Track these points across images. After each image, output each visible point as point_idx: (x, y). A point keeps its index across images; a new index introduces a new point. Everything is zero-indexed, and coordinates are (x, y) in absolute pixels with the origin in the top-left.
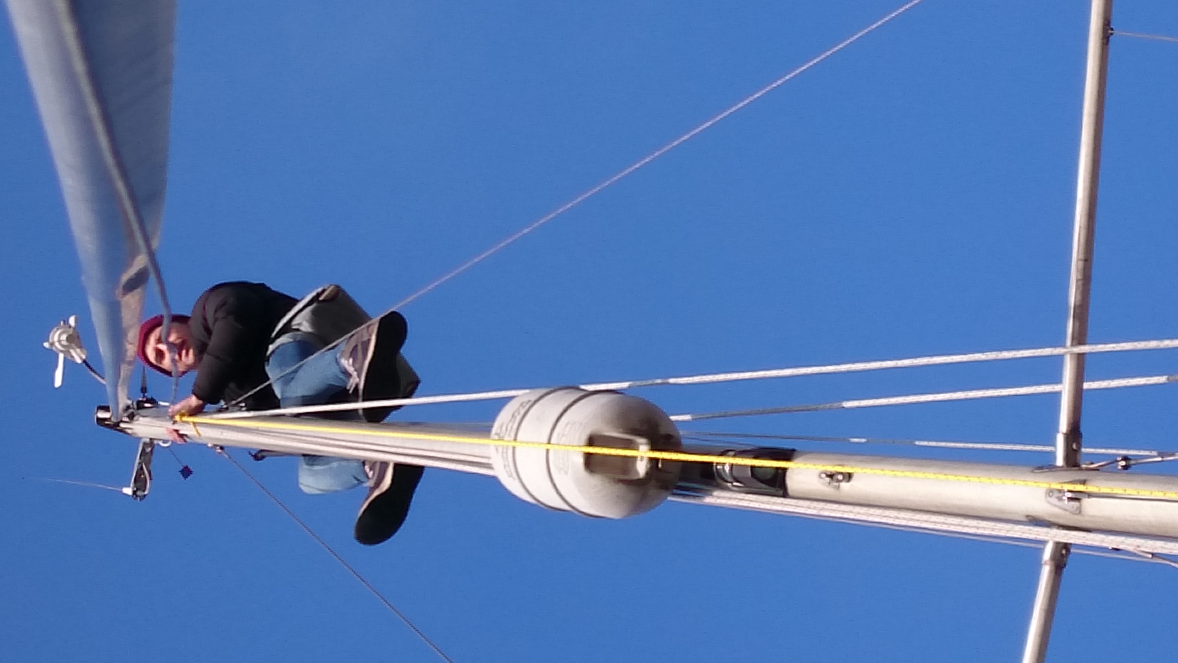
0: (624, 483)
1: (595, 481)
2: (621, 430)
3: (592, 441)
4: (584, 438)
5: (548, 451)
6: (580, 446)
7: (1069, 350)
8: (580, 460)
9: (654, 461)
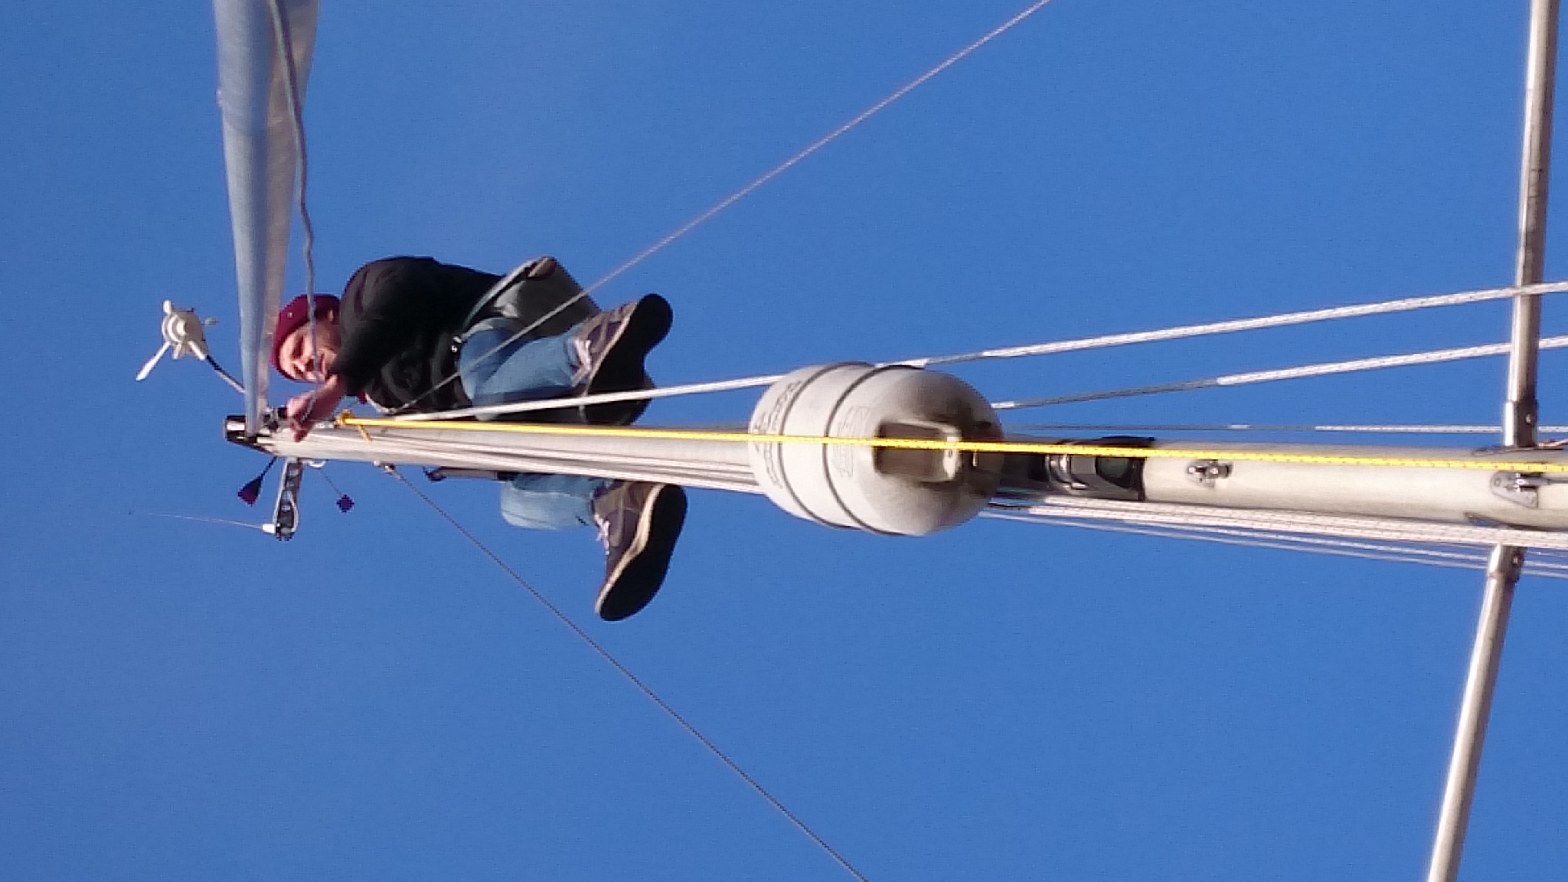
0: (929, 488)
1: (889, 485)
2: (922, 416)
3: (883, 431)
4: (873, 428)
5: (825, 446)
6: (867, 439)
7: (1519, 291)
8: (868, 458)
9: (965, 455)
